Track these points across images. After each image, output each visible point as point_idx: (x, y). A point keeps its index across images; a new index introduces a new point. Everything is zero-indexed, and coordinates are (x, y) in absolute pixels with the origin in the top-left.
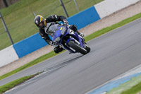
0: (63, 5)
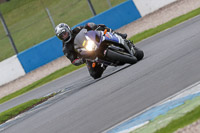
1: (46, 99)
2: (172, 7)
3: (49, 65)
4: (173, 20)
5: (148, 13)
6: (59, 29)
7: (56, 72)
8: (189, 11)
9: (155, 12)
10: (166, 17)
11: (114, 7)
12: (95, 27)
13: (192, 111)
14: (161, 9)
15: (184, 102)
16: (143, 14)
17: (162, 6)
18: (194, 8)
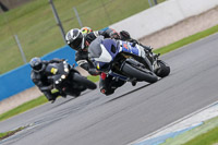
1: (13, 133)
15: (164, 140)
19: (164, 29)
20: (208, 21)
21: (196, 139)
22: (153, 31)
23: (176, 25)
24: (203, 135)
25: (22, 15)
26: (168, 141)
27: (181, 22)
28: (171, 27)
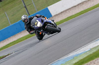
0: (25, 7)
1: (5, 56)
2: (67, 11)
3: (7, 40)
4: (68, 18)
5: (55, 14)
6: (23, 17)
7: (11, 43)
8: (76, 13)
9: (59, 14)
10: (64, 16)
11: (39, 11)
12: (41, 16)
13: (78, 62)
14: (62, 12)
15: (73, 58)
16: (53, 15)
17: (62, 11)
18: (78, 12)
19: (73, 7)
20: (93, 3)
21: (88, 57)
22: (67, 8)
23: (78, 5)
24: (91, 55)
25: (8, 3)
26: (75, 58)
27: (80, 4)
28: (76, 6)
